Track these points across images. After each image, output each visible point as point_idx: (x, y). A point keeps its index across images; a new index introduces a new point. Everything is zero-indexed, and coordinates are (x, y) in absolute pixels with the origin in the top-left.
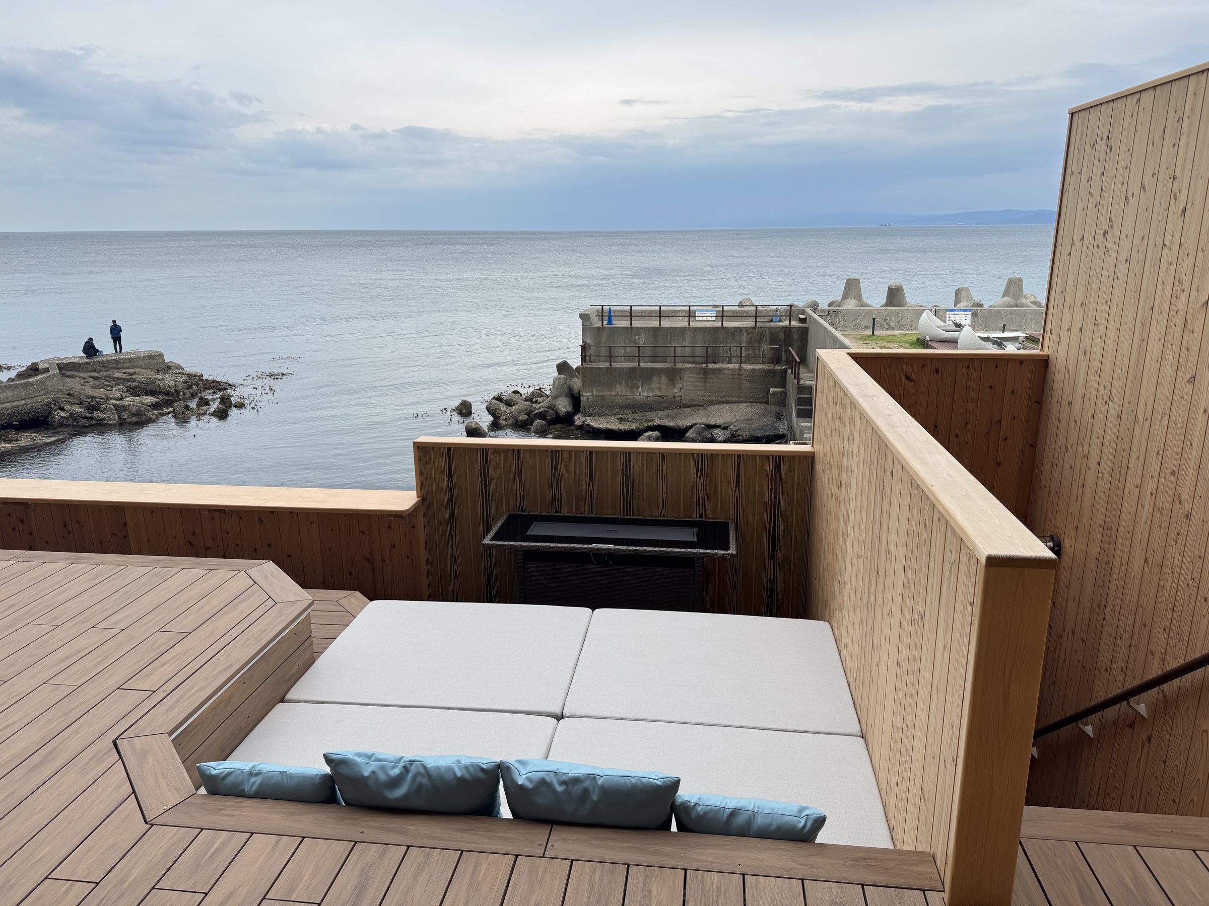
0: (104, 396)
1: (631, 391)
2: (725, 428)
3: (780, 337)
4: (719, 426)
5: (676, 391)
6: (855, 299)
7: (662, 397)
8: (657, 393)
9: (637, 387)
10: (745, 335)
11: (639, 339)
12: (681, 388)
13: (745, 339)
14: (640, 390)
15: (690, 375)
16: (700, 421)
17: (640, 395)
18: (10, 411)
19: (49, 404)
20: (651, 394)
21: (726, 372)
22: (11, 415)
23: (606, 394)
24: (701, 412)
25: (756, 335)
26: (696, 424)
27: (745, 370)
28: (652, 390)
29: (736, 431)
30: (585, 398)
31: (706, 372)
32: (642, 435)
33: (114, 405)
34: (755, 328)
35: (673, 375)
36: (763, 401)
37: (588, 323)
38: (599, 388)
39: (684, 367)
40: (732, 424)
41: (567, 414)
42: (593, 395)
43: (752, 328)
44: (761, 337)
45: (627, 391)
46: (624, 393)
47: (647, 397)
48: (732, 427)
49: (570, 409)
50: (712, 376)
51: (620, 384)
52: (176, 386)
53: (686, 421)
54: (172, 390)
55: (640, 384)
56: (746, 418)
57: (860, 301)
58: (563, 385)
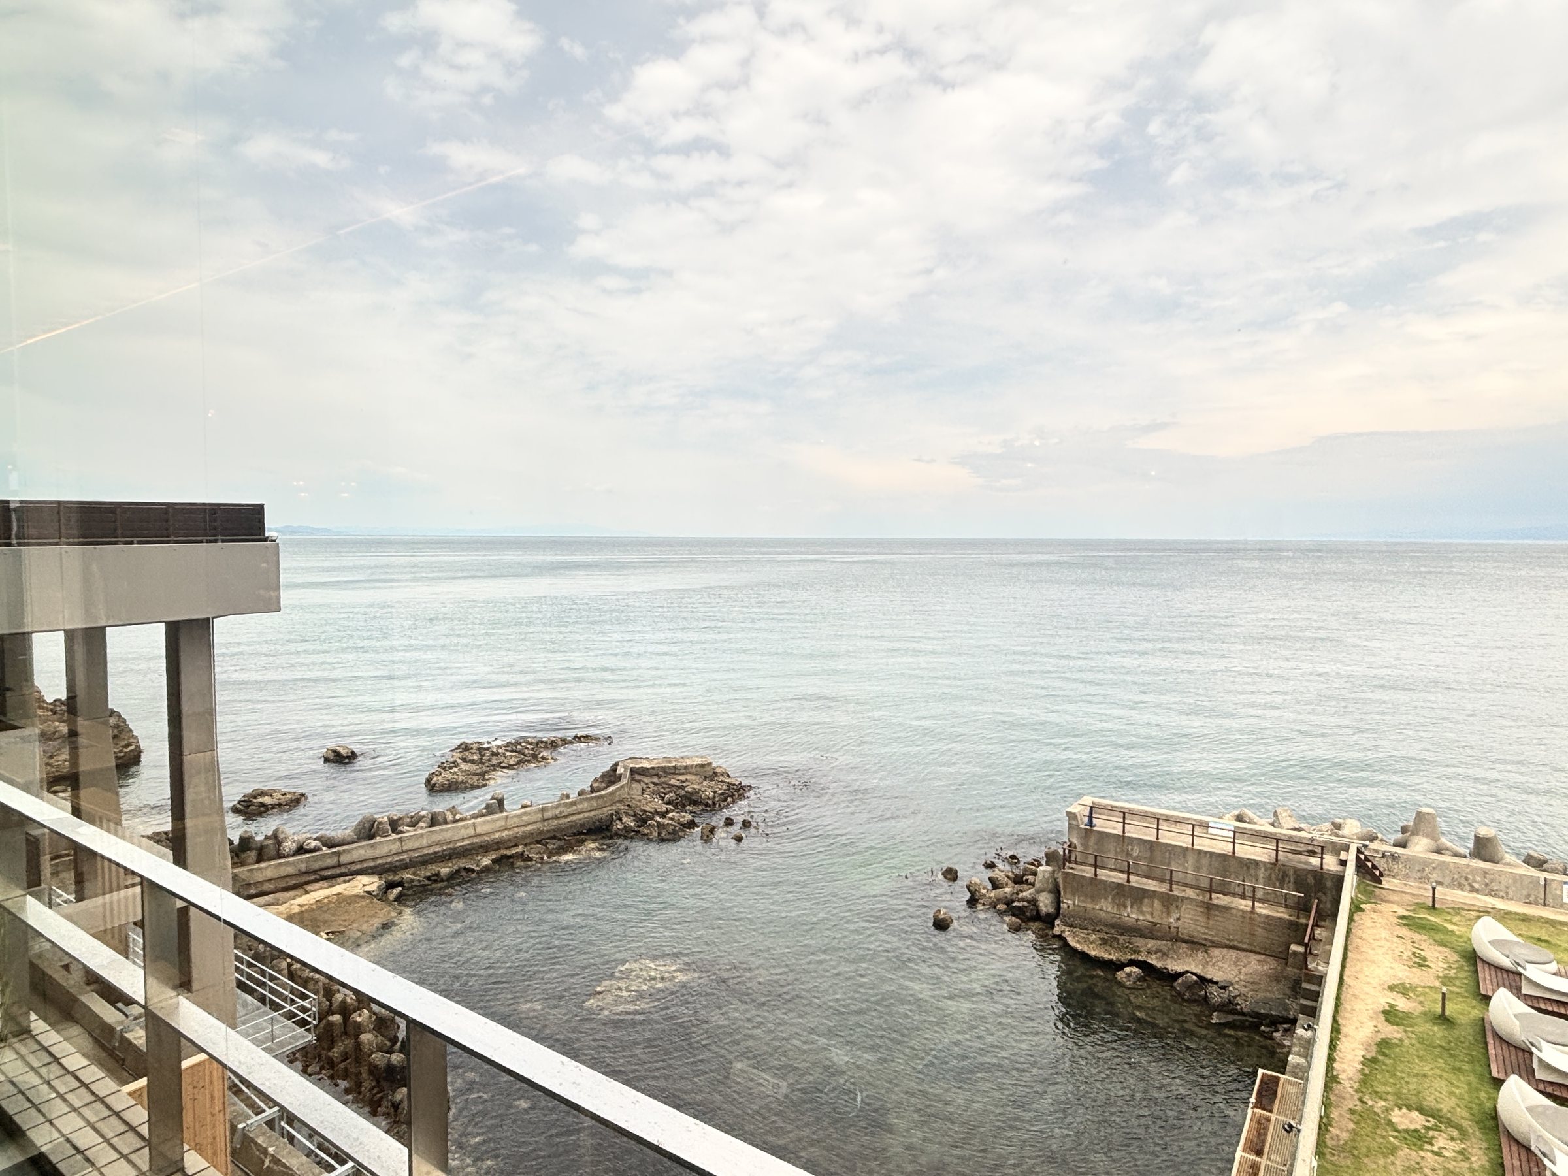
0: (652, 811)
1: (1119, 909)
2: (1224, 988)
3: (1309, 881)
4: (1216, 983)
5: (1172, 920)
6: (1427, 836)
7: (1155, 924)
8: (1149, 918)
9: (1125, 907)
10: (1263, 870)
11: (1132, 850)
12: (1178, 919)
13: (1262, 875)
14: (1129, 909)
15: (1189, 906)
16: (1194, 971)
17: (1128, 916)
18: (581, 822)
19: (612, 815)
20: (1141, 918)
21: (1234, 912)
22: (582, 825)
23: (1089, 906)
24: (1200, 955)
25: (1279, 873)
26: (1188, 972)
27: (1259, 915)
28: (1142, 913)
29: (1235, 997)
30: (1065, 906)
31: (1209, 908)
32: (1122, 969)
33: (658, 822)
34: (1275, 864)
35: (1169, 901)
36: (1281, 956)
37: (1074, 823)
38: (1082, 898)
39: (1183, 894)
40: (1232, 984)
41: (1048, 915)
42: (1074, 904)
43: (1271, 864)
44: (1283, 876)
45: (1113, 908)
46: (1109, 909)
47: (1137, 920)
48: (1231, 989)
49: (1051, 910)
50: (1217, 913)
51: (1106, 899)
52: (714, 797)
53: (1178, 965)
54: (710, 802)
55: (1128, 903)
56: (1252, 980)
57: (1436, 841)
58: (1048, 880)
